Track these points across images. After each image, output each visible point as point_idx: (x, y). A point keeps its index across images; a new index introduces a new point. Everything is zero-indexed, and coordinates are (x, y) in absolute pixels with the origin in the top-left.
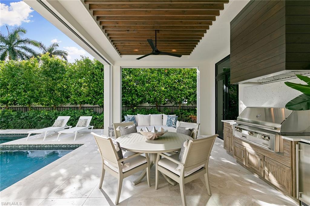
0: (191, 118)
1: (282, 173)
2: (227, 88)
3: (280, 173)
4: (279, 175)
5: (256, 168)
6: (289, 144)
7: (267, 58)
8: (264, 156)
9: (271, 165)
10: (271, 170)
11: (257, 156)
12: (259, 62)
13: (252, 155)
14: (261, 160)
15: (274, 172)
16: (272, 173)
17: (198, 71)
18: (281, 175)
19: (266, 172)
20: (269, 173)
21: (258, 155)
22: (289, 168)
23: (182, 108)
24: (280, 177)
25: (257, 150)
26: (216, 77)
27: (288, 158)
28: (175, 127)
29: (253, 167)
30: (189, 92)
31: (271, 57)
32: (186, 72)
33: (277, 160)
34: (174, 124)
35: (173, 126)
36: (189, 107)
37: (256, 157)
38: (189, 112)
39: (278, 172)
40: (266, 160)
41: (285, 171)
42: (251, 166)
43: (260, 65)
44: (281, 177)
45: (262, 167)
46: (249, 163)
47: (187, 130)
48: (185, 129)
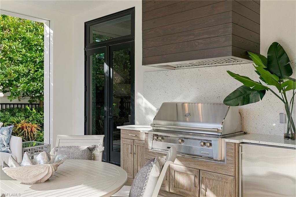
0: (22, 128)
1: (224, 185)
2: (111, 69)
3: (221, 187)
4: (219, 190)
5: (187, 190)
6: (233, 148)
7: (207, 36)
8: (200, 170)
9: (209, 179)
10: (209, 186)
11: (189, 173)
12: (196, 39)
13: (180, 173)
14: (196, 176)
15: (213, 188)
16: (211, 190)
17: (47, 30)
18: (222, 190)
19: (202, 192)
20: (206, 190)
21: (191, 171)
22: (232, 177)
23: (4, 107)
24: (221, 193)
25: (189, 164)
26: (85, 47)
27: (232, 165)
28: (8, 152)
29: (182, 190)
30: (16, 71)
31: (214, 36)
32: (9, 26)
33: (218, 171)
34: (6, 144)
35: (4, 149)
36: (14, 104)
37: (187, 174)
38: (13, 115)
39: (218, 186)
40: (203, 174)
41: (227, 183)
42: (178, 190)
43: (197, 44)
44: (222, 191)
45: (196, 186)
46: (176, 186)
47: (85, 150)
48: (79, 150)
